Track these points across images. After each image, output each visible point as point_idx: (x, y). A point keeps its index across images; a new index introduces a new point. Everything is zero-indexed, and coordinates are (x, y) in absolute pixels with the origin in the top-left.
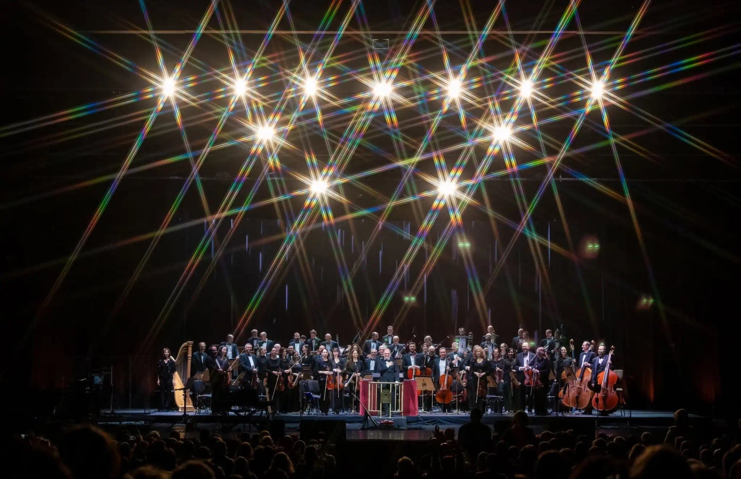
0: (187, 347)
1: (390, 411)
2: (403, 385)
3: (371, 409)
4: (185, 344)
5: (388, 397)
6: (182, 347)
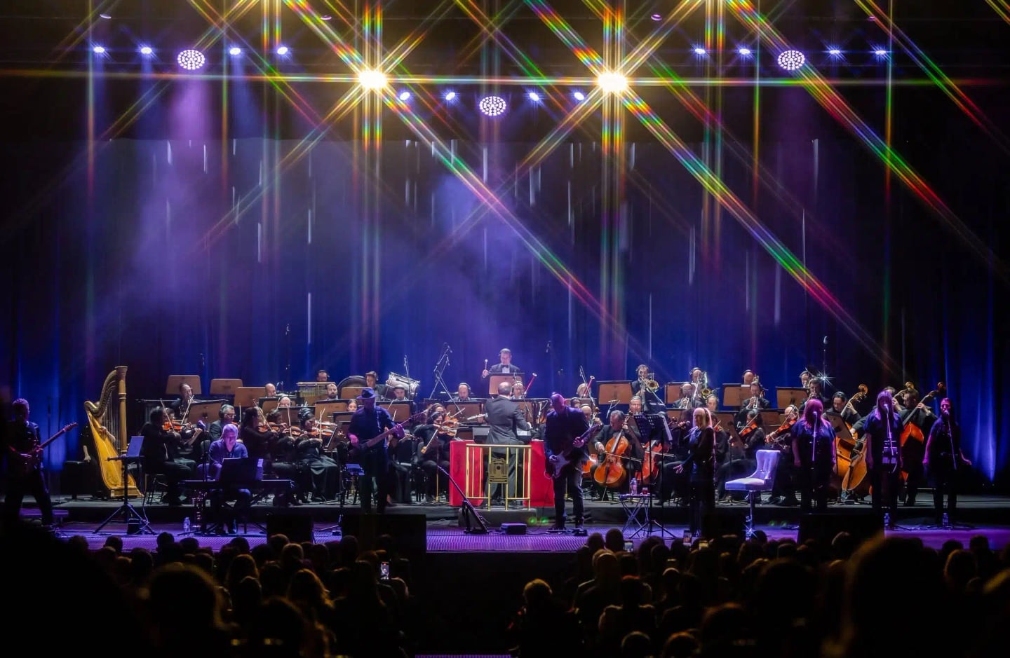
0: (117, 378)
1: (507, 498)
2: (530, 451)
3: (470, 495)
4: (113, 373)
5: (503, 472)
6: (108, 378)
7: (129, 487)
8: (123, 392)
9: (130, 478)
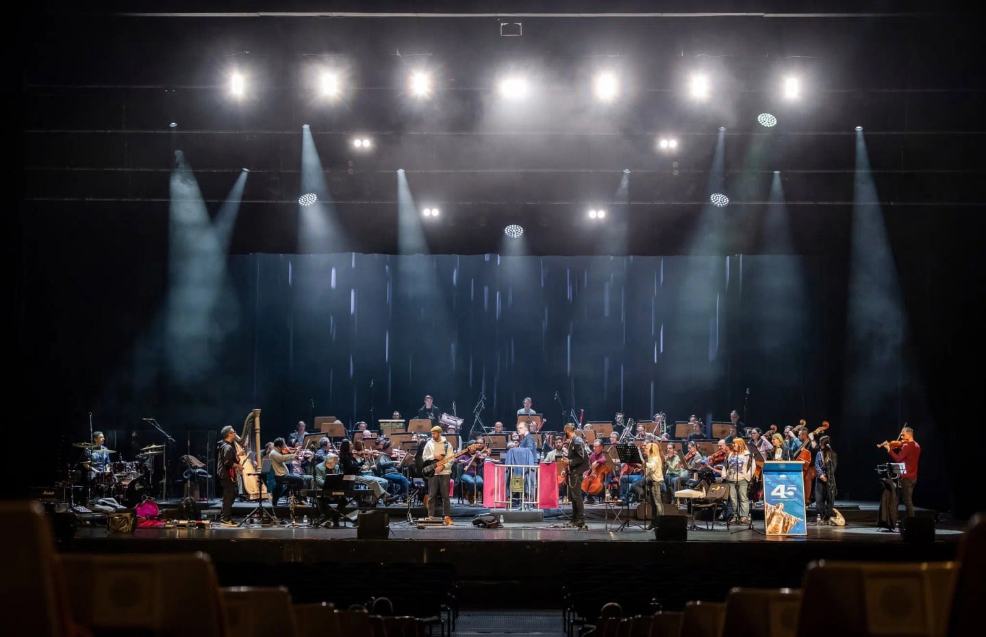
0: (253, 417)
1: (523, 502)
3: (497, 500)
4: (251, 414)
6: (248, 418)
7: (262, 492)
8: (258, 426)
9: (264, 487)
